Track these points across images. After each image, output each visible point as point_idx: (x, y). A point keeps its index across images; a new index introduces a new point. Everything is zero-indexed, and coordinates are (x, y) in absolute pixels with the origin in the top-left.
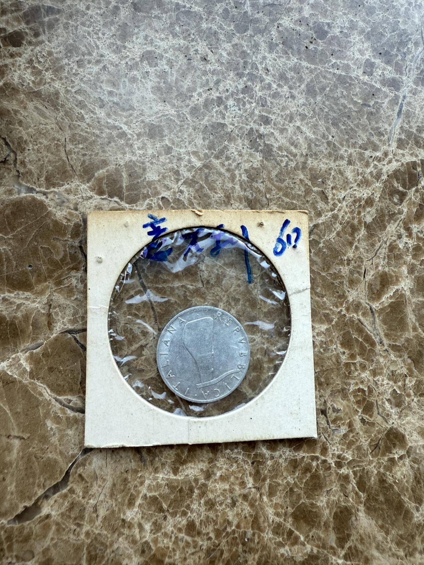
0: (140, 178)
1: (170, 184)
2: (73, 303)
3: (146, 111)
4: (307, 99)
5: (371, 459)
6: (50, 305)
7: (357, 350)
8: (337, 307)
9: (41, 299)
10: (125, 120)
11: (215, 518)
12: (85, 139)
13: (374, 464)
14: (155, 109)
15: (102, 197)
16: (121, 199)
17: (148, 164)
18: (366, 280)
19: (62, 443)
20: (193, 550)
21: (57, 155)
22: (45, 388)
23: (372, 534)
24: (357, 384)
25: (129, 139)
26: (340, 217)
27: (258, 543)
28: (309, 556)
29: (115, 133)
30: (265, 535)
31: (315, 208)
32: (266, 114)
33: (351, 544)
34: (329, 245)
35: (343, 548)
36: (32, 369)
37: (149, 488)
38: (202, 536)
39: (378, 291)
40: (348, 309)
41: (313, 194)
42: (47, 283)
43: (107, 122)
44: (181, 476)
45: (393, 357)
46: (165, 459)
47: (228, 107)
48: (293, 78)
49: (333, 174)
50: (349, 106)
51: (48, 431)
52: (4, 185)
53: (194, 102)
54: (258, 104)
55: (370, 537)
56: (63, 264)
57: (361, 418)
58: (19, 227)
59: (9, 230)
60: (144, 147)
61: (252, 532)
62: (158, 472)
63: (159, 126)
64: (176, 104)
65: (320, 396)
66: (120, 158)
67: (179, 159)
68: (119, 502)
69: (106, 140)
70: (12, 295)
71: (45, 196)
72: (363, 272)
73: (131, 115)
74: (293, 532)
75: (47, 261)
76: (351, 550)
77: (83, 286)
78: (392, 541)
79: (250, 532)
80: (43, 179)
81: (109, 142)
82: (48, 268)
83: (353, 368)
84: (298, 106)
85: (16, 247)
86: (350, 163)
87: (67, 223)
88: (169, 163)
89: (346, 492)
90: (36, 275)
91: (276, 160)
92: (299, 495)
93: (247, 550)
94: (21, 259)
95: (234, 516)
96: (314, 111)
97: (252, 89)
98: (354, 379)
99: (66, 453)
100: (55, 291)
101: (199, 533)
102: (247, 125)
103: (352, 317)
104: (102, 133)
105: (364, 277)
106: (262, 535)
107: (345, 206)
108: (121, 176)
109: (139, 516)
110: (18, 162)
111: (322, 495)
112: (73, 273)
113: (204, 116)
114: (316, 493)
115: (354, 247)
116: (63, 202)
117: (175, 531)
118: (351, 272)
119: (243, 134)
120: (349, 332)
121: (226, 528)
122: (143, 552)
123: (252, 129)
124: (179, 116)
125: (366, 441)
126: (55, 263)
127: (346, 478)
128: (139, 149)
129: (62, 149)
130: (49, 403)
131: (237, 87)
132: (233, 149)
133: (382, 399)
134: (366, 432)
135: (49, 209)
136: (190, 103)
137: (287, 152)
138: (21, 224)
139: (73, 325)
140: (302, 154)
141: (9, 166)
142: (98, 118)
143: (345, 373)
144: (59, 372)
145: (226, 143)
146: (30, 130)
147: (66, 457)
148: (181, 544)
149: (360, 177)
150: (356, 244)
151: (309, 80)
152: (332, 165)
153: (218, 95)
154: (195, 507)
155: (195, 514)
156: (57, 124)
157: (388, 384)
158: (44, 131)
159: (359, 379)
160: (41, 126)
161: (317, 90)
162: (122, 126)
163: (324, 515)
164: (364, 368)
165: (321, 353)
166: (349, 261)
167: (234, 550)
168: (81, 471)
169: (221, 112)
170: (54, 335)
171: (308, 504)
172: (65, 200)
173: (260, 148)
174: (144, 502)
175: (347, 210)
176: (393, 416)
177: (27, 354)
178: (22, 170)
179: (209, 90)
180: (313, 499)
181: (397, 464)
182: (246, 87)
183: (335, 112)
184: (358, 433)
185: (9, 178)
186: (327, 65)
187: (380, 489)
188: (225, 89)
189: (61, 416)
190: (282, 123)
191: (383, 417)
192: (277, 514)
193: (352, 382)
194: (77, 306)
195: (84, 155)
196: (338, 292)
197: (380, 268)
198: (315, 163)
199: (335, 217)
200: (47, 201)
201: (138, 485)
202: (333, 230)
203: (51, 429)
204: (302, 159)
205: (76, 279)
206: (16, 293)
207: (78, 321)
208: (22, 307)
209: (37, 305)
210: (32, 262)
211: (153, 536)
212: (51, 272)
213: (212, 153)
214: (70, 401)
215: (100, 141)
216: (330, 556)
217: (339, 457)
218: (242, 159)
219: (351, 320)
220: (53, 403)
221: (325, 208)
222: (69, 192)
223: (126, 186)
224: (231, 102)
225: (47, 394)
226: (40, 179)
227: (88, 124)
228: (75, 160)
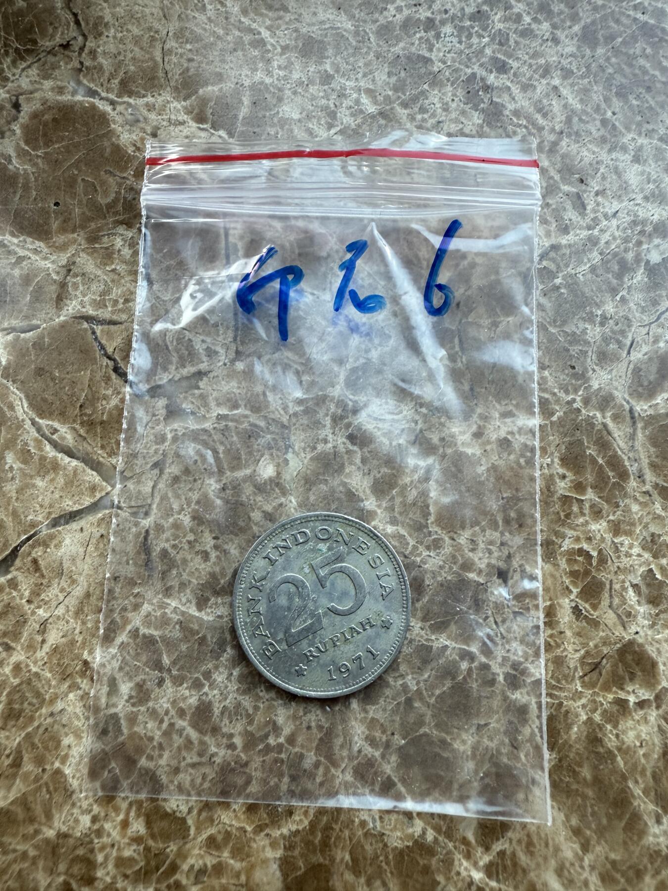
0: (271, 110)
1: (316, 129)
2: (106, 275)
3: (306, 16)
4: (579, 47)
5: (580, 689)
6: (70, 271)
7: (589, 477)
8: (567, 392)
9: (59, 257)
10: (268, 22)
11: (251, 711)
12: (197, 39)
13: (584, 701)
14: (321, 16)
15: (201, 126)
16: (231, 134)
17: (288, 93)
18: (632, 358)
19: (21, 497)
20: (196, 759)
21: (148, 52)
22: (20, 399)
23: (553, 839)
24: (578, 540)
25: (269, 51)
26: (603, 242)
27: (322, 784)
28: (416, 842)
29: (247, 38)
30: (339, 773)
31: (559, 219)
32: (503, 58)
33: (507, 846)
34: (572, 284)
35: (487, 849)
36: (9, 363)
37: (148, 620)
38: (219, 737)
39: (650, 383)
40: (586, 401)
41: (561, 195)
42: (75, 235)
43: (240, 20)
44: (208, 615)
45: (658, 508)
46: (188, 575)
47: (442, 35)
48: (561, 12)
49: (602, 170)
50: (652, 72)
51: (4, 471)
52: (55, 79)
53: (386, 17)
54: (493, 39)
55: (547, 845)
56: (108, 212)
57: (573, 604)
58: (56, 142)
59: (42, 144)
60: (288, 67)
61: (314, 758)
62: (171, 595)
63: (322, 42)
64: (357, 16)
65: (502, 544)
66: (247, 76)
67: (342, 95)
68: (88, 629)
69: (231, 45)
70: (15, 241)
71: (111, 107)
72: (629, 343)
73: (280, 18)
74: (394, 785)
75: (85, 202)
76: (502, 859)
77: (131, 252)
78: (592, 868)
79: (310, 758)
80: (116, 81)
81: (235, 50)
82: (83, 213)
83: (575, 509)
84: (562, 55)
85: (44, 171)
86: (637, 159)
87: (134, 152)
88: (323, 97)
89: (516, 739)
90: (61, 219)
91: (505, 129)
92: (422, 716)
93: (297, 792)
94: (46, 188)
95: (288, 717)
96: (588, 67)
97: (488, 18)
98: (575, 530)
99: (22, 517)
100: (83, 250)
101: (215, 730)
102: (468, 67)
103: (593, 418)
104: (227, 34)
105: (629, 353)
106: (333, 770)
107: (615, 226)
108: (240, 102)
109: (116, 664)
110: (86, 50)
111: (467, 731)
112: (121, 230)
113: (399, 39)
114: (456, 723)
115: (618, 298)
116: (138, 121)
117: (173, 712)
118: (606, 340)
119: (457, 79)
120: (580, 442)
121: (266, 736)
122: (104, 732)
123: (474, 75)
124: (357, 33)
125: (576, 651)
126: (96, 207)
127: (522, 711)
128: (280, 67)
129: (158, 46)
130: (20, 425)
131: (463, 9)
132: (434, 98)
133: (623, 582)
134: (579, 634)
135: (113, 126)
136: (381, 19)
137: (528, 122)
138: (63, 140)
139: (97, 310)
140: (553, 130)
141: (70, 54)
142: (226, 12)
143: (558, 513)
144: (52, 379)
145: (426, 87)
146: (118, 9)
147: (20, 523)
148: (178, 741)
149: (651, 186)
150: (624, 293)
151: (589, 21)
152: (604, 156)
153: (429, 14)
154: (220, 679)
155: (216, 692)
156: (162, 9)
157: (639, 555)
158: (139, 15)
159: (584, 532)
160: (137, 8)
161: (600, 36)
162: (262, 30)
163: (462, 769)
164: (597, 514)
165: (521, 467)
166: (604, 319)
167: (272, 783)
168: (39, 554)
169: (428, 40)
170: (62, 318)
171: (436, 740)
172: (141, 119)
173: (482, 105)
174: (131, 641)
175: (617, 234)
176: (639, 617)
177: (10, 337)
178: (88, 63)
179: (415, 5)
180: (447, 733)
181: (630, 714)
182: (479, 12)
183: (625, 76)
184: (561, 633)
185: (65, 68)
186: (624, 4)
187: (586, 754)
188: (443, 9)
189: (33, 451)
190: (528, 76)
191: (619, 616)
192: (372, 741)
193: (570, 533)
194: (113, 281)
195: (190, 60)
196: (573, 368)
197: (662, 344)
198: (574, 147)
199: (593, 241)
200: (112, 113)
201: (129, 607)
202: (586, 260)
203: (11, 468)
204: (552, 137)
205: (122, 239)
206: (21, 239)
207: (106, 306)
208: (25, 263)
209: (49, 265)
210: (62, 198)
211: (130, 709)
212: (86, 220)
213: (399, 97)
214: (56, 431)
215: (220, 45)
216: (458, 856)
217: (515, 666)
218: (446, 116)
219: (590, 423)
220: (26, 426)
221: (578, 222)
222: (150, 108)
223: (244, 118)
224: (448, 29)
225: (22, 409)
226: (112, 81)
227: (209, 19)
228: (174, 66)
